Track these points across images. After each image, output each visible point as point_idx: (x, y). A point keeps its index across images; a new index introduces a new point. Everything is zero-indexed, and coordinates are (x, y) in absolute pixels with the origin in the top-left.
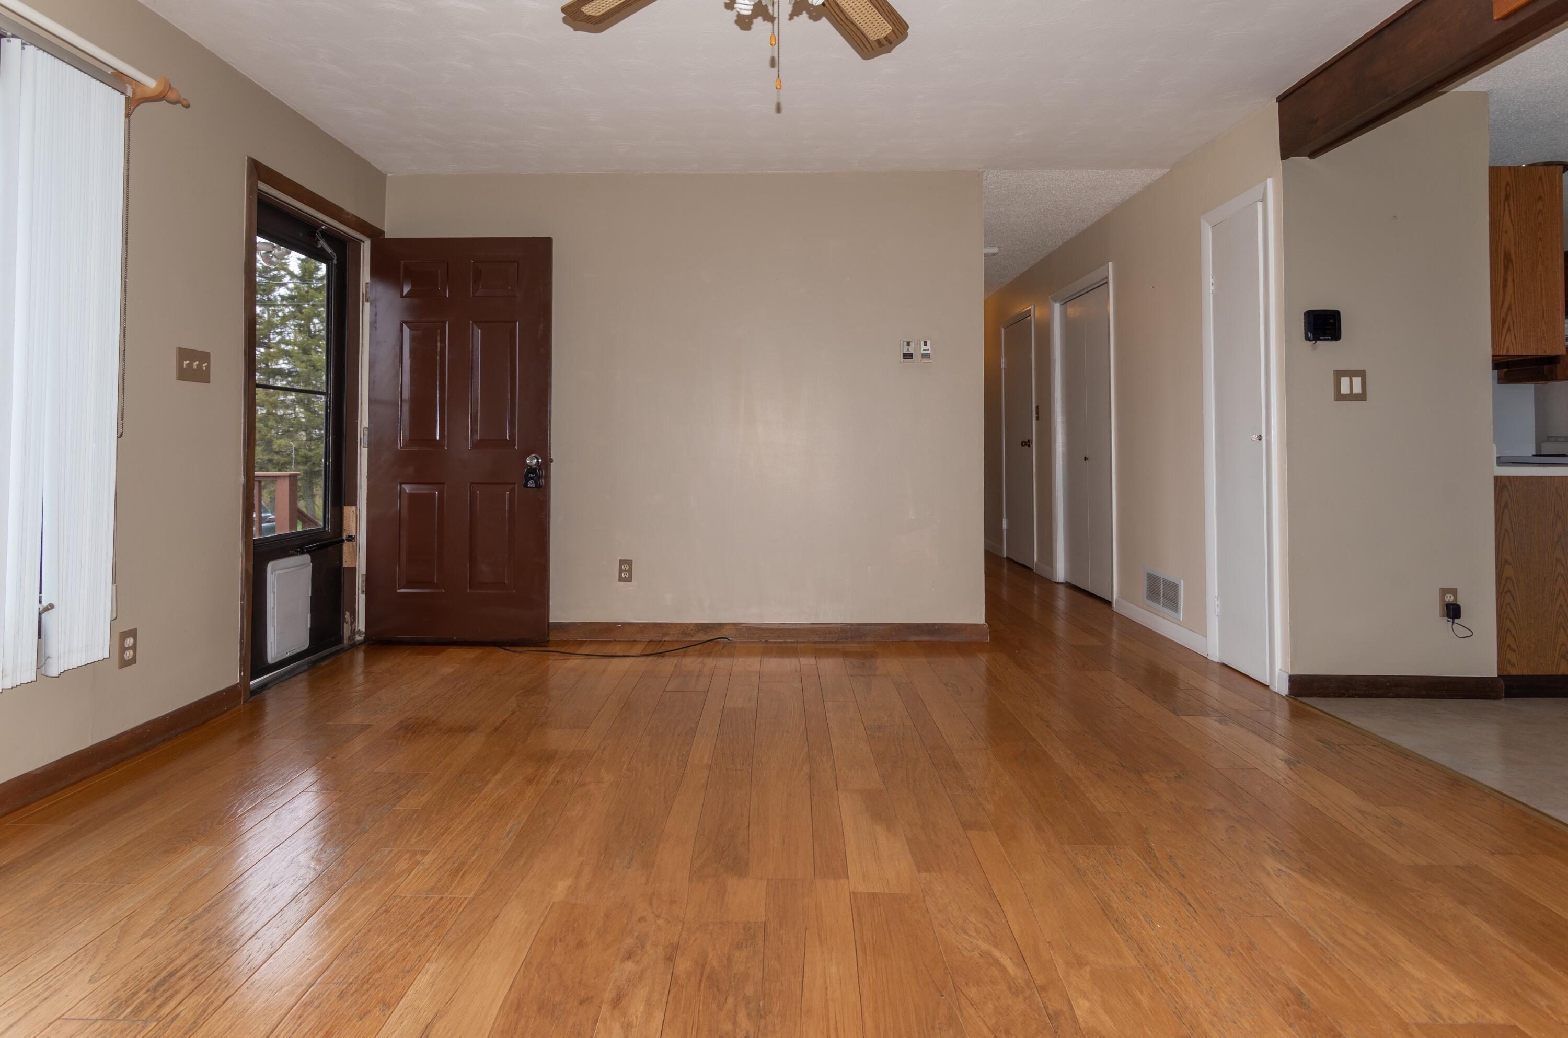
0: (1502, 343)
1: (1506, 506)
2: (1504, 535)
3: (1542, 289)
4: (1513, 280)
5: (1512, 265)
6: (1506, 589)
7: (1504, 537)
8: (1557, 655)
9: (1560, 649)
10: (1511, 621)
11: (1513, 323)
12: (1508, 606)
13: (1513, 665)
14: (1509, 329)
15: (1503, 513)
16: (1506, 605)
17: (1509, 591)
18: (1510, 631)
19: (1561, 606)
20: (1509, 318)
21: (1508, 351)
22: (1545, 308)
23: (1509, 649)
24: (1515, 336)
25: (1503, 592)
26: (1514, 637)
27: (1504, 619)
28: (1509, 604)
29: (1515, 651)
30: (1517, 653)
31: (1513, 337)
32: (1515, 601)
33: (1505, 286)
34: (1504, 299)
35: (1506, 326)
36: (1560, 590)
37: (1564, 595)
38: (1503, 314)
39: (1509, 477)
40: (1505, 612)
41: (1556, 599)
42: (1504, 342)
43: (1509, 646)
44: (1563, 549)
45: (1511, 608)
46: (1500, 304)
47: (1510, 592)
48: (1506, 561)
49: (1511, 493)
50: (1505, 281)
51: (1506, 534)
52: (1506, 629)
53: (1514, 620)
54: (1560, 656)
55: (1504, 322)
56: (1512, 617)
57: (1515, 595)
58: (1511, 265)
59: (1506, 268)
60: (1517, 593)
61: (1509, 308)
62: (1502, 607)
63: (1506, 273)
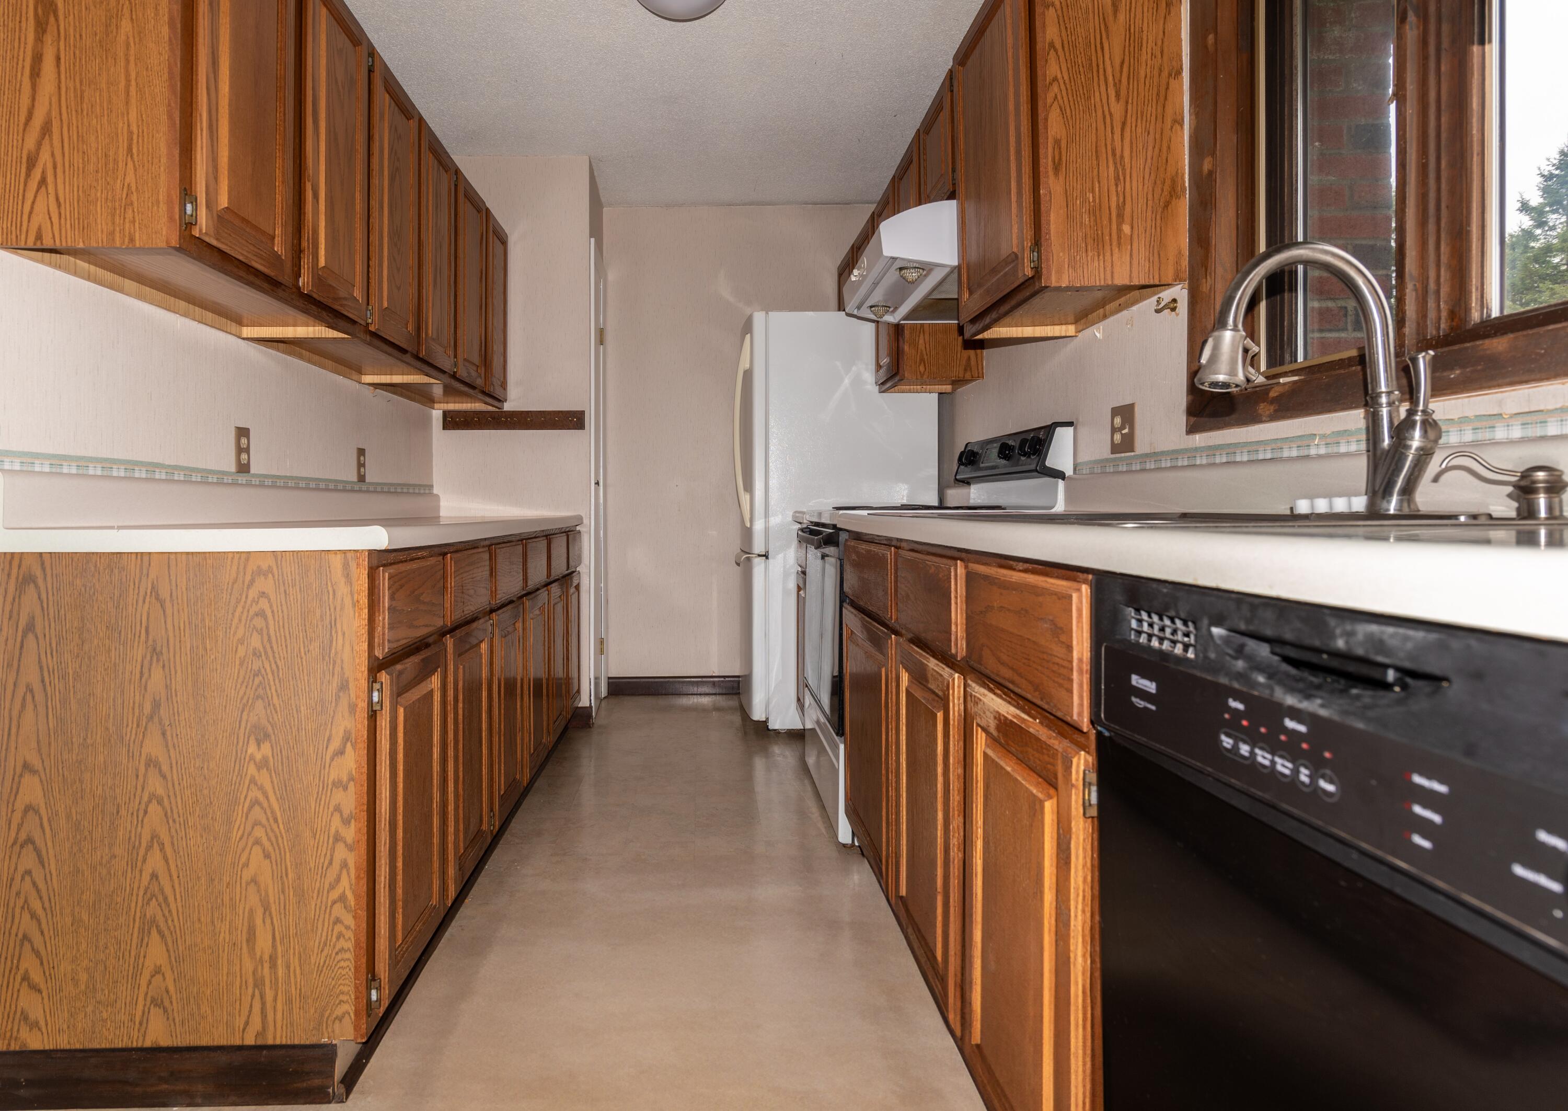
0: (25, 217)
1: (30, 627)
2: (24, 699)
3: (128, 81)
4: (58, 59)
5: (57, 20)
6: (23, 836)
7: (23, 706)
8: (141, 999)
9: (150, 983)
10: (33, 915)
11: (55, 168)
12: (27, 878)
13: (34, 1025)
14: (43, 182)
15: (22, 647)
16: (23, 879)
17: (30, 841)
18: (30, 941)
19: (154, 876)
20: (45, 156)
21: (39, 237)
22: (134, 129)
23: (25, 984)
24: (57, 199)
25: (14, 843)
26: (37, 953)
27: (18, 910)
28: (28, 872)
29: (40, 991)
30: (45, 994)
31: (52, 198)
32: (43, 866)
33: (35, 73)
34: (33, 106)
35: (37, 174)
36: (154, 836)
37: (162, 849)
38: (30, 143)
39: (41, 553)
40: (18, 894)
41: (144, 860)
42: (31, 213)
43: (26, 978)
44: (164, 734)
45: (34, 884)
46: (23, 119)
47: (33, 843)
48: (26, 767)
49: (44, 596)
50: (38, 59)
51: (29, 697)
52: (20, 936)
53: (40, 912)
54: (149, 999)
55: (32, 162)
56: (36, 905)
57: (44, 852)
58: (52, 19)
59: (41, 28)
60: (50, 844)
61: (46, 130)
62: (13, 879)
63: (39, 39)
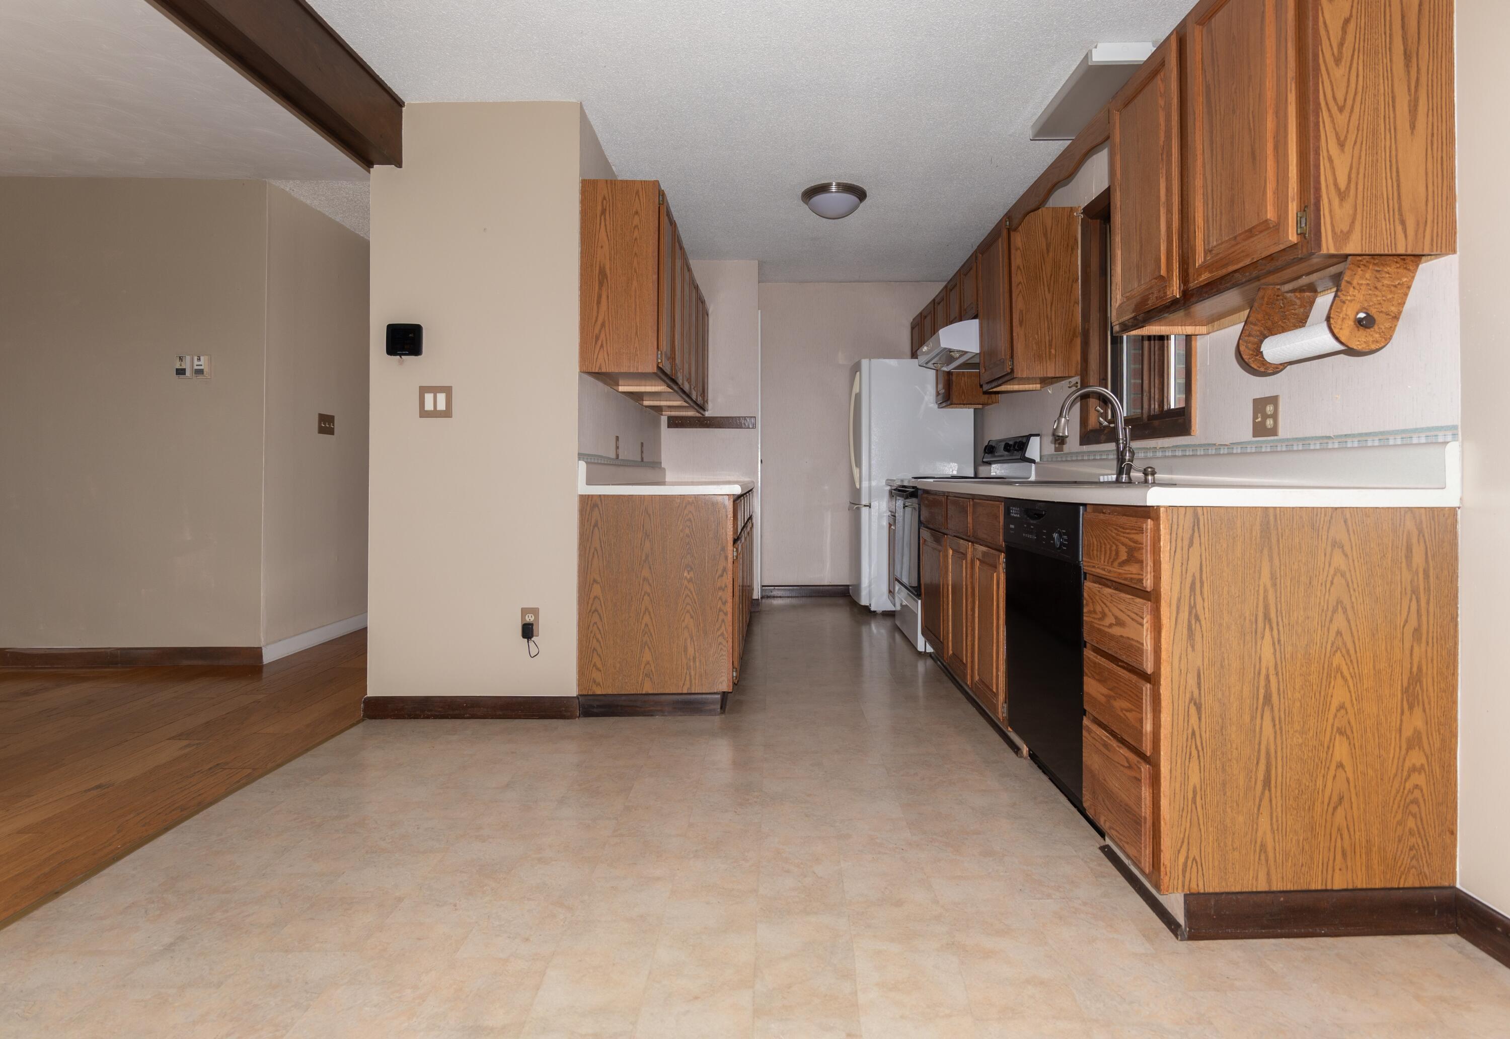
0: (595, 361)
1: (596, 525)
2: (594, 553)
3: (636, 305)
4: (608, 297)
5: (607, 281)
6: (593, 608)
7: (593, 556)
8: (641, 675)
9: (645, 668)
10: (598, 640)
11: (606, 340)
12: (595, 626)
13: (598, 684)
14: (602, 346)
15: (592, 533)
16: (593, 625)
17: (596, 610)
18: (596, 650)
19: (646, 625)
20: (602, 336)
21: (600, 368)
22: (638, 324)
23: (594, 668)
24: (607, 353)
25: (590, 611)
26: (600, 656)
27: (591, 639)
28: (596, 623)
29: (600, 671)
30: (602, 672)
31: (605, 353)
32: (602, 621)
33: (599, 303)
34: (598, 316)
35: (599, 343)
36: (647, 609)
37: (650, 614)
38: (597, 331)
39: (600, 495)
40: (591, 632)
41: (643, 618)
42: (597, 359)
43: (595, 665)
44: (650, 568)
45: (598, 628)
46: (594, 319)
47: (597, 611)
48: (595, 581)
49: (601, 513)
50: (600, 297)
51: (595, 553)
52: (592, 648)
53: (600, 639)
54: (644, 675)
55: (597, 338)
56: (599, 636)
57: (602, 615)
58: (605, 280)
59: (601, 284)
60: (604, 612)
61: (603, 325)
62: (589, 626)
63: (600, 288)
